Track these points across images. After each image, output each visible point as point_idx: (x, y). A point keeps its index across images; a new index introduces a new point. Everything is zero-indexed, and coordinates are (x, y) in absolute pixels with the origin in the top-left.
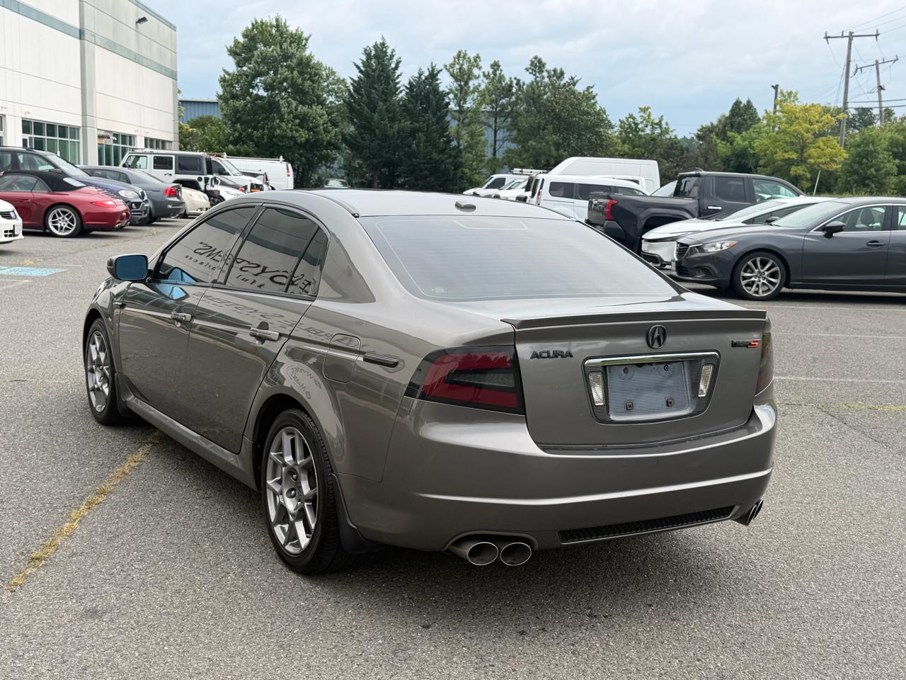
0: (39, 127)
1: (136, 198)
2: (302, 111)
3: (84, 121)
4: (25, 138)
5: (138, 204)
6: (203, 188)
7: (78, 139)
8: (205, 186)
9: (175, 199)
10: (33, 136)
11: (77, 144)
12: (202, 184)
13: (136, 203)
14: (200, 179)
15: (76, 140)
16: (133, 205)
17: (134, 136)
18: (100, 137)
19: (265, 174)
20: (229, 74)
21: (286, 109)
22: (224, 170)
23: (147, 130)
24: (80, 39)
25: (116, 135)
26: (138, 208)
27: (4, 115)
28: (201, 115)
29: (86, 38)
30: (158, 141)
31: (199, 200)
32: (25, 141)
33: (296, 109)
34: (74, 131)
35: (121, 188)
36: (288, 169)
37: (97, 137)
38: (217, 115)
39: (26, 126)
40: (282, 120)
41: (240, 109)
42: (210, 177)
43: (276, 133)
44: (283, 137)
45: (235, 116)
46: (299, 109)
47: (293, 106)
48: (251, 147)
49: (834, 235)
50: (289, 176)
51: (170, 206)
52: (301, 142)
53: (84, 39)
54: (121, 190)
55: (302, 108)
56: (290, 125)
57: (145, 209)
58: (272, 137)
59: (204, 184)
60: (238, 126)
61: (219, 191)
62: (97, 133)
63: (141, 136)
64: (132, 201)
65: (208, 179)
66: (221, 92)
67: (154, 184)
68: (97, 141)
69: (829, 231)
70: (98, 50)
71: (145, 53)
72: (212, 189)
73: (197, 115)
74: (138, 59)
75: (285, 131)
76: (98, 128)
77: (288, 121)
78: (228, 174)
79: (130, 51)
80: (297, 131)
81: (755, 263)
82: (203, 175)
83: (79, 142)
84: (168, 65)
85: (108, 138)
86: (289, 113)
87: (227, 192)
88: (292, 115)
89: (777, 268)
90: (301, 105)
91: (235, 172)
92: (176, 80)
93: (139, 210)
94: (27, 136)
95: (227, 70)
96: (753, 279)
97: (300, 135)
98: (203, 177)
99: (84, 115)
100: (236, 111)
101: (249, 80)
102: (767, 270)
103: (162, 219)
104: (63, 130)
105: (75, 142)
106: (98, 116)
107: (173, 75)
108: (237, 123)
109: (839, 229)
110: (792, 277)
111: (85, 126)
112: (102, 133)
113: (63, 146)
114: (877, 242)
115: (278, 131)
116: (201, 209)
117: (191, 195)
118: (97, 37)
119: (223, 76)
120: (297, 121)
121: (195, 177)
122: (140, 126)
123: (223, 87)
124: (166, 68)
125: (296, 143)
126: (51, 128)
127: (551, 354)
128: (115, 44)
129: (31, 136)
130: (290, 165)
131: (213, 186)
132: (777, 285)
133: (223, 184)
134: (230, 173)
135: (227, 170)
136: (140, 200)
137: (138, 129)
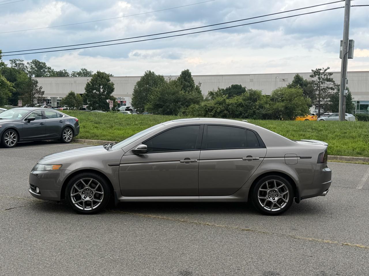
49: (31, 121)
69: (29, 120)
81: (8, 133)
89: (15, 135)
96: (8, 140)
102: (12, 136)
109: (33, 119)
110: (20, 138)
114: (42, 123)
132: (16, 141)
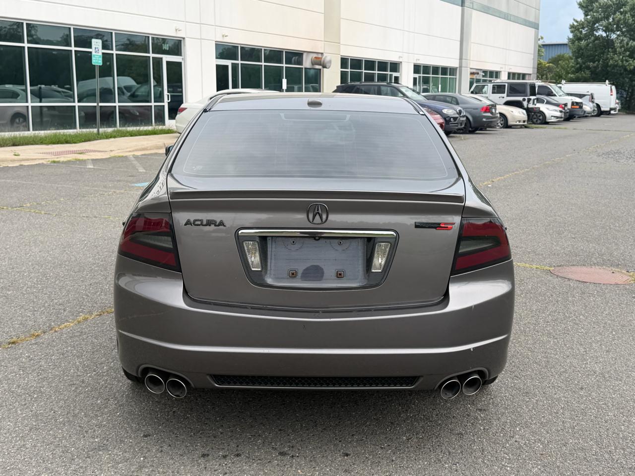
0: (426, 69)
1: (454, 114)
2: (632, 44)
3: (461, 63)
4: (415, 77)
5: (455, 119)
6: (526, 106)
7: (456, 76)
8: (528, 105)
9: (489, 114)
10: (422, 75)
11: (455, 79)
12: (525, 103)
13: (454, 118)
14: (524, 100)
15: (455, 77)
16: (452, 119)
17: (500, 72)
18: (472, 74)
19: (592, 94)
20: (577, 22)
21: (619, 44)
22: (552, 92)
23: (511, 67)
24: (462, 6)
25: (485, 72)
26: (455, 121)
27: (401, 62)
28: (559, 54)
29: (466, 5)
30: (519, 74)
31: (519, 115)
32: (415, 79)
33: (627, 44)
34: (453, 71)
35: (445, 107)
36: (611, 90)
37: (469, 73)
38: (568, 53)
39: (417, 69)
40: (615, 52)
41: (583, 47)
42: (533, 98)
43: (609, 64)
44: (615, 66)
45: (578, 53)
46: (630, 44)
47: (625, 42)
48: (587, 73)
50: (612, 95)
51: (484, 120)
52: (630, 69)
53: (464, 6)
54: (444, 109)
55: (632, 43)
56: (621, 57)
57: (461, 122)
58: (606, 65)
59: (527, 103)
60: (579, 60)
61: (539, 108)
62: (469, 71)
63: (505, 71)
64: (450, 116)
65: (530, 99)
66: (571, 36)
67: (473, 104)
68: (469, 77)
70: (475, 13)
71: (513, 12)
72: (534, 106)
73: (556, 54)
74: (506, 17)
75: (616, 61)
76: (471, 67)
77: (620, 53)
78: (555, 95)
79: (501, 12)
80: (627, 61)
82: (526, 96)
83: (456, 78)
84: (532, 19)
85: (478, 74)
86: (621, 47)
87: (548, 109)
88: (623, 49)
90: (631, 41)
91: (561, 93)
92: (538, 29)
93: (456, 122)
94: (417, 76)
95: (576, 19)
97: (630, 64)
98: (526, 98)
99: (461, 59)
100: (580, 48)
101: (591, 25)
103: (488, 129)
104: (445, 70)
105: (453, 78)
106: (471, 59)
107: (536, 26)
108: (579, 58)
111: (461, 67)
112: (474, 71)
113: (444, 81)
115: (611, 61)
116: (520, 121)
117: (512, 112)
118: (475, 4)
119: (572, 24)
120: (628, 53)
121: (520, 99)
122: (505, 65)
123: (572, 32)
124: (529, 22)
125: (625, 70)
126: (436, 70)
127: (205, 223)
128: (489, 8)
129: (420, 75)
130: (614, 87)
131: (535, 105)
133: (548, 103)
134: (556, 94)
135: (554, 93)
136: (457, 116)
137: (503, 66)
